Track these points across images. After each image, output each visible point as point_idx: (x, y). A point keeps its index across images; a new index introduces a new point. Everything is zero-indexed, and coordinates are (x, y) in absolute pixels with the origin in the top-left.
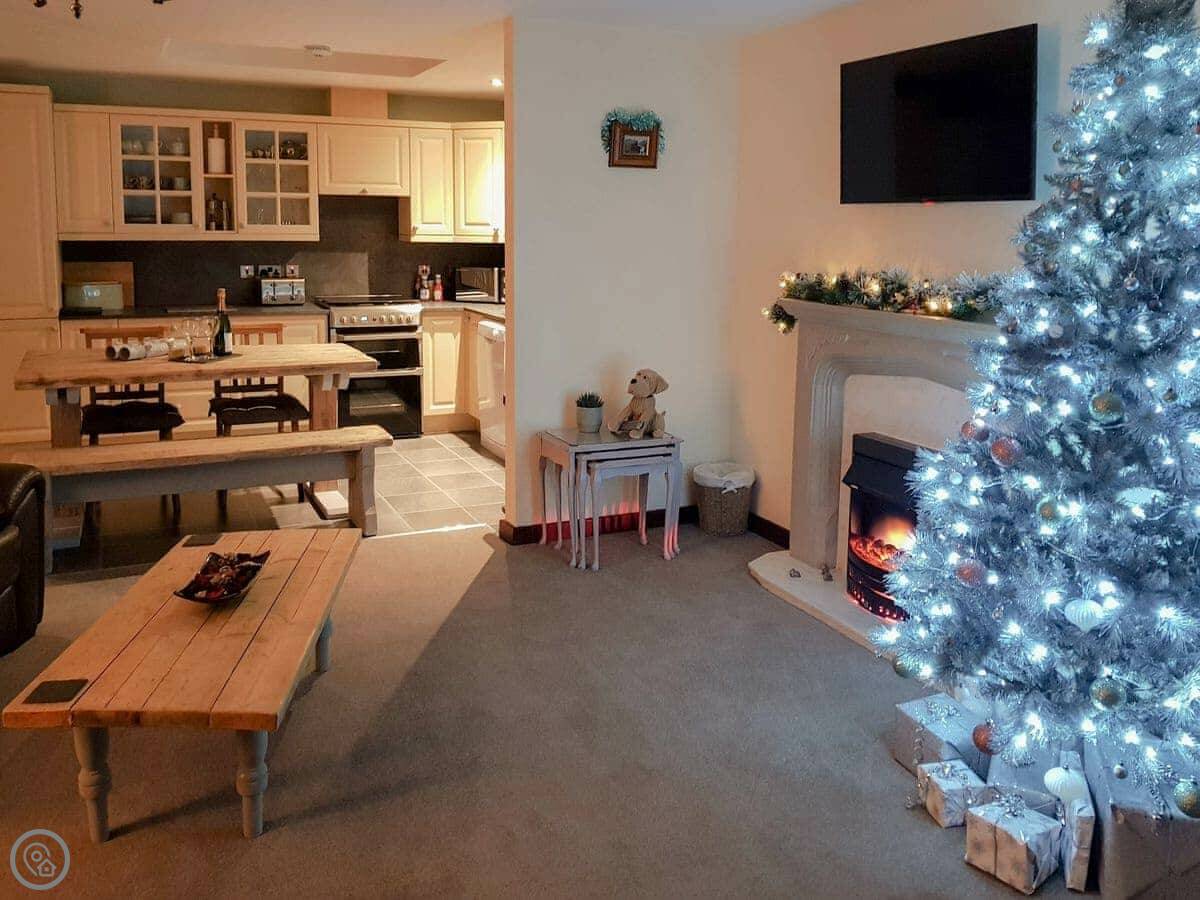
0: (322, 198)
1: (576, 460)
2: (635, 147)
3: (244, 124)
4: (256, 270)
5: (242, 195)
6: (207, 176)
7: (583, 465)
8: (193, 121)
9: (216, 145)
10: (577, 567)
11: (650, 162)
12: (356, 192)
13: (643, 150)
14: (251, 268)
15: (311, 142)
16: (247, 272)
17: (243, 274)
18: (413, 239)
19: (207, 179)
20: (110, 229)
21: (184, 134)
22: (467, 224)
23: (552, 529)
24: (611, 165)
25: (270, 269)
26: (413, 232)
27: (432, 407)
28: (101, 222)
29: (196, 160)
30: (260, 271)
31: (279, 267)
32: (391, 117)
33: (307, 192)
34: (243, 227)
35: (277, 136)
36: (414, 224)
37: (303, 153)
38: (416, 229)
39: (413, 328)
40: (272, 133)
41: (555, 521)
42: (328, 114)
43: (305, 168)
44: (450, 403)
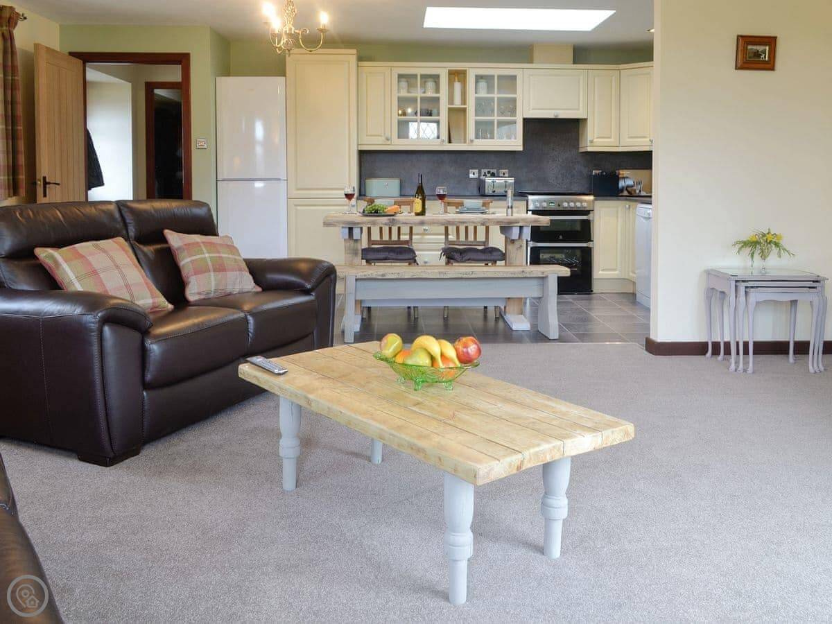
0: (525, 120)
1: (736, 286)
2: (757, 54)
3: (473, 70)
4: (480, 172)
5: (471, 118)
6: (451, 106)
7: (742, 290)
8: (442, 69)
9: (458, 86)
10: (736, 370)
11: (770, 65)
12: (552, 117)
13: (763, 56)
14: (476, 171)
15: (519, 82)
16: (474, 174)
17: (471, 176)
18: (590, 149)
19: (449, 109)
20: (389, 142)
21: (436, 78)
22: (632, 137)
23: (716, 346)
24: (737, 68)
25: (489, 172)
26: (589, 144)
27: (600, 272)
28: (383, 138)
29: (443, 95)
30: (483, 174)
31: (495, 171)
32: (574, 62)
33: (515, 116)
34: (472, 141)
35: (496, 78)
36: (589, 137)
37: (513, 89)
38: (592, 142)
39: (587, 213)
40: (493, 76)
41: (719, 340)
42: (531, 62)
43: (514, 100)
44: (615, 270)
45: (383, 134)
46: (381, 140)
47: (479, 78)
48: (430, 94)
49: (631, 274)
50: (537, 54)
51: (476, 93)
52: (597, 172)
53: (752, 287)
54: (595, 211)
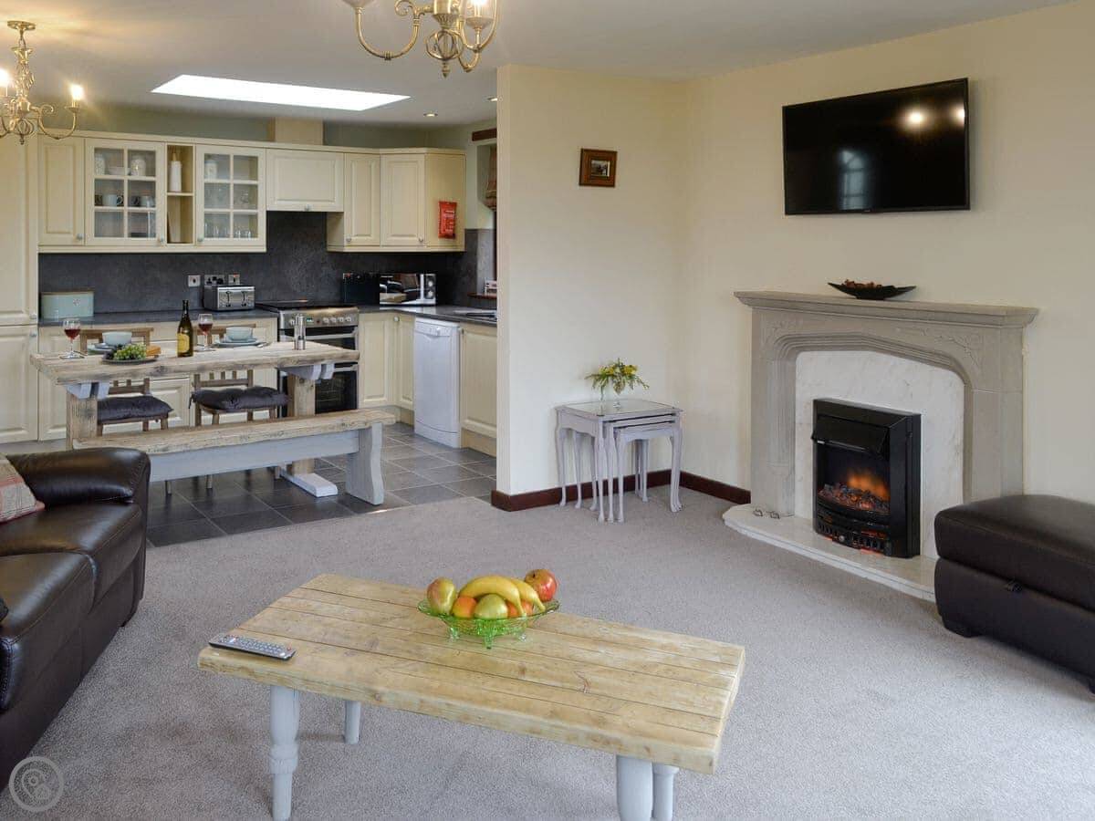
0: (269, 213)
1: (604, 426)
2: (599, 170)
3: (202, 147)
4: (202, 279)
5: (199, 209)
6: (170, 194)
7: (612, 430)
8: (159, 144)
9: (176, 166)
11: (610, 182)
12: (303, 210)
13: (604, 172)
14: (197, 277)
15: (261, 162)
16: (194, 281)
17: (191, 284)
18: (347, 250)
19: (169, 197)
20: (82, 242)
21: (150, 156)
22: (394, 236)
23: (572, 492)
24: (581, 184)
25: (214, 279)
26: (345, 243)
27: (365, 400)
28: (72, 236)
29: (160, 180)
30: (206, 281)
31: (222, 277)
32: (325, 143)
33: (256, 208)
34: (200, 241)
35: (232, 159)
36: (346, 236)
37: (254, 174)
38: (349, 241)
39: (350, 329)
40: (228, 157)
41: (575, 483)
42: (272, 140)
43: (256, 186)
44: (382, 396)
45: (72, 231)
46: (69, 239)
47: (208, 157)
48: (139, 176)
49: (402, 400)
50: (279, 130)
51: (205, 177)
52: (349, 275)
53: (620, 428)
54: (359, 326)
